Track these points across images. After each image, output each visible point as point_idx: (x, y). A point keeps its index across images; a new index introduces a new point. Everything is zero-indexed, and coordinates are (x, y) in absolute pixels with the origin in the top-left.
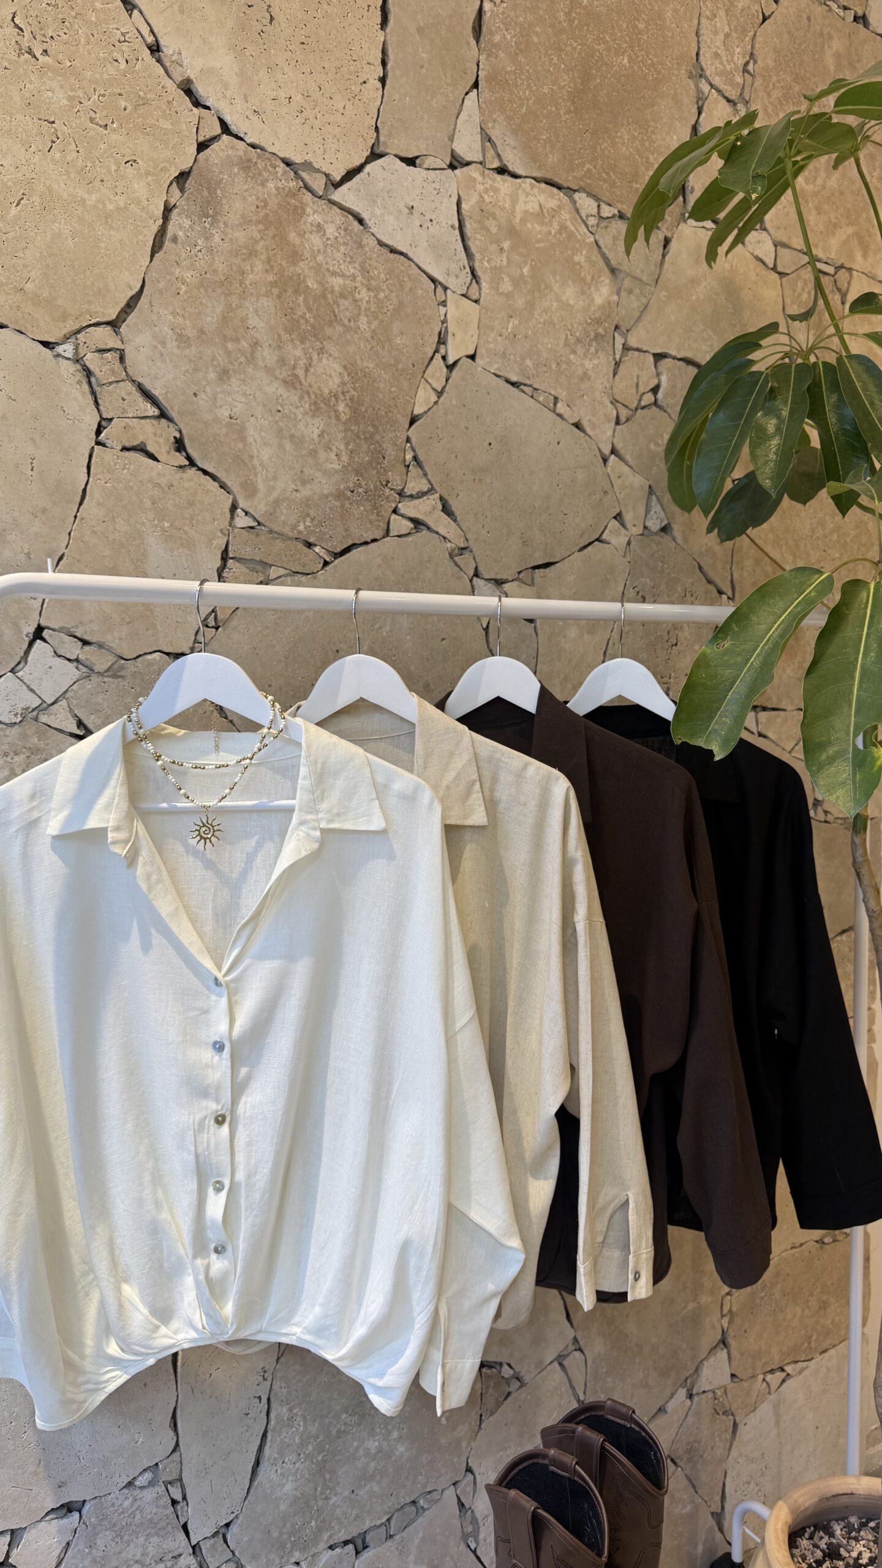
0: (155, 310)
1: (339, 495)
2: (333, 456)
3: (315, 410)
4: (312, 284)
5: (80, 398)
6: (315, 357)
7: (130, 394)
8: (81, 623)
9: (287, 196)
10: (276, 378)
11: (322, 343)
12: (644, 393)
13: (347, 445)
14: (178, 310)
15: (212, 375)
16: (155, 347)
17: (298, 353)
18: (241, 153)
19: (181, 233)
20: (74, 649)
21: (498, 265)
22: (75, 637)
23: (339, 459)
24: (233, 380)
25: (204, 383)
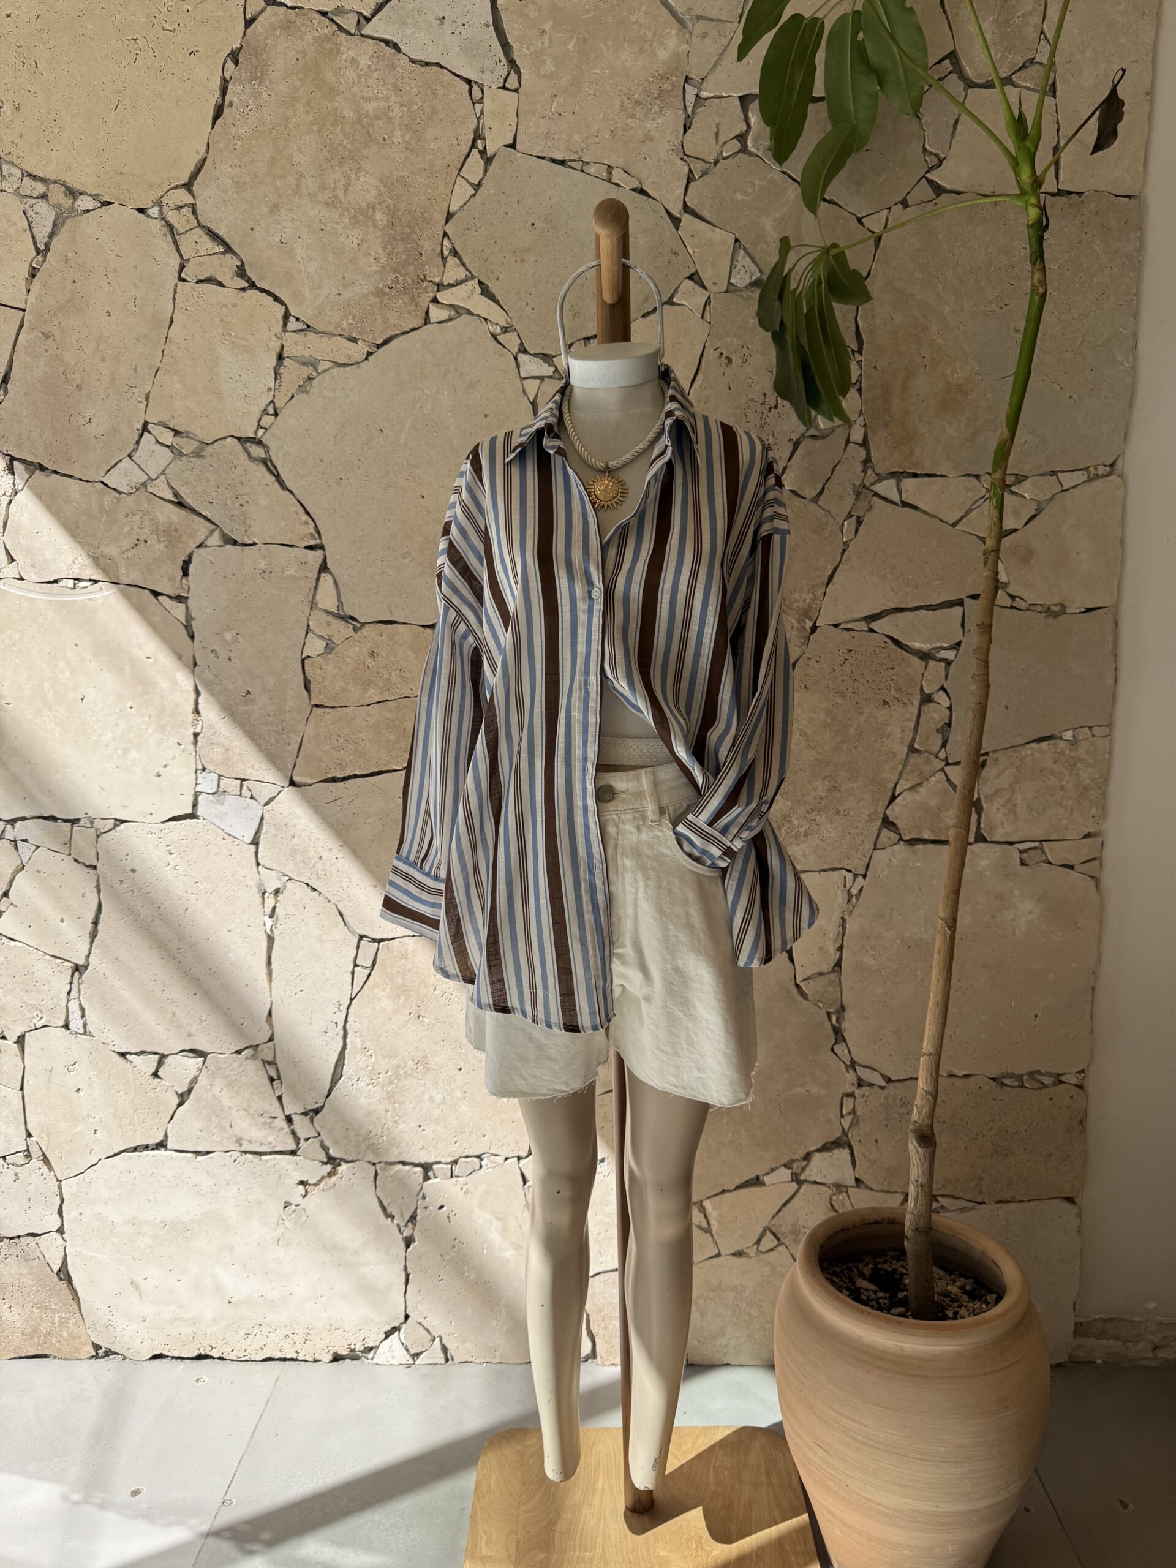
0: (217, 166)
1: (379, 293)
2: (372, 259)
3: (355, 222)
4: (349, 114)
5: (166, 247)
6: (354, 176)
7: (201, 237)
8: (173, 417)
9: (323, 41)
10: (319, 202)
11: (359, 163)
12: (725, 143)
13: (384, 249)
14: (236, 162)
15: (265, 210)
16: (219, 196)
17: (338, 176)
18: (282, 17)
19: (235, 99)
20: (168, 438)
21: (538, 49)
22: (169, 428)
23: (378, 262)
24: (282, 211)
25: (258, 217)
